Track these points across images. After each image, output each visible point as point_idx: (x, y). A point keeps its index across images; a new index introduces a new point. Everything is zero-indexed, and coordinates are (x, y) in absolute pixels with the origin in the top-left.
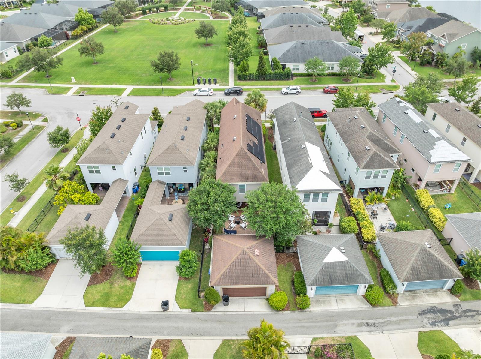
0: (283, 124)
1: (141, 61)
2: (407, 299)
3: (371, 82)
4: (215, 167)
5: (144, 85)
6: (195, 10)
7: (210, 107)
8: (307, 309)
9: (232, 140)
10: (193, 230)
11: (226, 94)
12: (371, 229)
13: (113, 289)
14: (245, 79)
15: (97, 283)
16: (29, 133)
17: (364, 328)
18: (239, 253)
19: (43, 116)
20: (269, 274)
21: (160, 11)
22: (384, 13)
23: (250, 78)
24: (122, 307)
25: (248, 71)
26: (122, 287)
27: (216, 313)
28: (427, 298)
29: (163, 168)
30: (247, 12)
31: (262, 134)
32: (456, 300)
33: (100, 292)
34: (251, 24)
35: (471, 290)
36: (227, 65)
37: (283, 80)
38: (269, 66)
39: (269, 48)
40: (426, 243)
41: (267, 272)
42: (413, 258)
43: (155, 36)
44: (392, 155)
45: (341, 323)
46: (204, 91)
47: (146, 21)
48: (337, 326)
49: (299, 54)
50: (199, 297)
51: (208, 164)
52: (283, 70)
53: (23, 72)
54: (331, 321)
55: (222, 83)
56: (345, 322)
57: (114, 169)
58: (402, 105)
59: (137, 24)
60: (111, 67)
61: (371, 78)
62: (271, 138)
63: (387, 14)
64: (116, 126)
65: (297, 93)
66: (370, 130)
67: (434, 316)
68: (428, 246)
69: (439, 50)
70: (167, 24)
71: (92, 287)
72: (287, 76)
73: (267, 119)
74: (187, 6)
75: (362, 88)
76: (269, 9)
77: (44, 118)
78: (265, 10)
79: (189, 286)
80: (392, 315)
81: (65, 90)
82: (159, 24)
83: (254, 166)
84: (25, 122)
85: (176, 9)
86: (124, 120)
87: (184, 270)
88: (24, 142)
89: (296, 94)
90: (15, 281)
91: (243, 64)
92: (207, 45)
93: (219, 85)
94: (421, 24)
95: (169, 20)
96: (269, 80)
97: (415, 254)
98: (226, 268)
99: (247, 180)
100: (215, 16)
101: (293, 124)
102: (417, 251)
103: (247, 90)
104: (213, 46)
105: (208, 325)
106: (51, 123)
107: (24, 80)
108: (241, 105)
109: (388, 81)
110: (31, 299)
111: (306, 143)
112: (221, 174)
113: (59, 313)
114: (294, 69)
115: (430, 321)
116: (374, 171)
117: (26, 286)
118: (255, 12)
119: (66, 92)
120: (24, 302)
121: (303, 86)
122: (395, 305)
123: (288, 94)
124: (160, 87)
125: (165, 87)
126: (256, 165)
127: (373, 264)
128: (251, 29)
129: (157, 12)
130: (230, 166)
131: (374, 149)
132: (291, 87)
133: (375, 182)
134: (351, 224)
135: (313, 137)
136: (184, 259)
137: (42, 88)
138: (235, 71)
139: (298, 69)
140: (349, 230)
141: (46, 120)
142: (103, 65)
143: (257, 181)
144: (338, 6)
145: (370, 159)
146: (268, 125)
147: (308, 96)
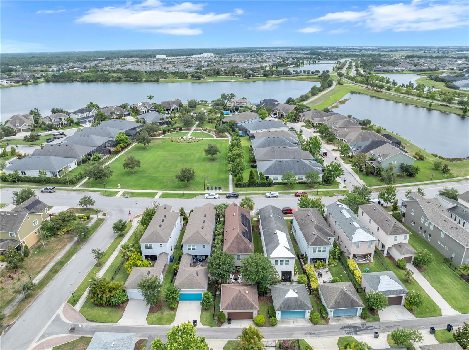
0: (264, 219)
1: (166, 172)
2: (334, 321)
3: (329, 188)
4: (223, 245)
5: (170, 190)
6: (202, 130)
7: (218, 208)
8: (276, 326)
9: (233, 229)
10: (209, 284)
11: (227, 197)
12: (316, 282)
13: (163, 316)
14: (241, 187)
15: (153, 312)
16: (96, 223)
17: (308, 335)
18: (237, 292)
19: (103, 212)
20: (254, 304)
21: (176, 131)
22: (343, 134)
23: (245, 186)
24: (169, 325)
25: (242, 181)
26: (168, 315)
27: (224, 328)
28: (347, 320)
29: (191, 245)
30: (242, 133)
31: (251, 225)
32: (364, 321)
33: (156, 317)
34: (244, 142)
35: (373, 316)
36: (227, 176)
37: (267, 187)
38: (258, 177)
39: (258, 163)
40: (345, 288)
41: (253, 303)
42: (336, 296)
43: (174, 153)
44: (330, 238)
45: (295, 333)
46: (212, 195)
47: (166, 140)
48: (293, 334)
49: (278, 169)
50: (214, 319)
51: (218, 243)
52: (267, 180)
53: (82, 180)
54: (289, 332)
55: (224, 189)
56: (297, 332)
57: (161, 246)
58: (340, 206)
59: (160, 141)
60: (145, 176)
61: (329, 185)
62: (258, 227)
63: (346, 135)
64: (162, 220)
65: (277, 197)
66: (316, 223)
67: (349, 329)
68: (345, 289)
69: (378, 165)
70: (182, 142)
71: (151, 315)
72: (270, 184)
73: (255, 215)
74: (196, 127)
75: (321, 193)
76: (259, 131)
77: (103, 213)
78: (255, 132)
79: (207, 314)
80: (325, 329)
81: (115, 193)
82: (176, 142)
83: (246, 243)
84: (91, 216)
85: (188, 130)
86: (165, 216)
87: (205, 304)
88: (93, 229)
89: (275, 197)
90: (104, 312)
91: (239, 176)
92: (213, 160)
93: (222, 190)
94: (367, 144)
95: (183, 139)
96: (257, 187)
97: (338, 294)
98: (230, 301)
99: (241, 252)
100: (218, 135)
101: (270, 219)
102: (339, 292)
103: (242, 194)
104: (217, 160)
105: (219, 334)
106: (108, 217)
107: (84, 185)
108: (238, 207)
109: (341, 188)
110: (115, 320)
111: (277, 230)
112: (226, 249)
113: (133, 327)
114: (274, 179)
115: (347, 332)
116: (317, 248)
117: (111, 314)
118: (248, 132)
119: (115, 194)
120: (112, 322)
121: (281, 191)
122: (327, 324)
123: (270, 197)
124: (182, 192)
125: (185, 192)
126: (247, 243)
127: (317, 303)
128: (244, 147)
129: (174, 132)
130: (231, 244)
131: (317, 234)
132: (272, 193)
133: (320, 254)
134: (303, 278)
135: (282, 227)
136: (205, 296)
137: (98, 191)
138: (233, 180)
139: (277, 179)
140: (302, 282)
141: (105, 215)
142: (139, 175)
143: (248, 253)
144: (311, 127)
145: (315, 240)
146: (256, 219)
147: (284, 198)
